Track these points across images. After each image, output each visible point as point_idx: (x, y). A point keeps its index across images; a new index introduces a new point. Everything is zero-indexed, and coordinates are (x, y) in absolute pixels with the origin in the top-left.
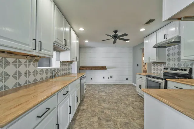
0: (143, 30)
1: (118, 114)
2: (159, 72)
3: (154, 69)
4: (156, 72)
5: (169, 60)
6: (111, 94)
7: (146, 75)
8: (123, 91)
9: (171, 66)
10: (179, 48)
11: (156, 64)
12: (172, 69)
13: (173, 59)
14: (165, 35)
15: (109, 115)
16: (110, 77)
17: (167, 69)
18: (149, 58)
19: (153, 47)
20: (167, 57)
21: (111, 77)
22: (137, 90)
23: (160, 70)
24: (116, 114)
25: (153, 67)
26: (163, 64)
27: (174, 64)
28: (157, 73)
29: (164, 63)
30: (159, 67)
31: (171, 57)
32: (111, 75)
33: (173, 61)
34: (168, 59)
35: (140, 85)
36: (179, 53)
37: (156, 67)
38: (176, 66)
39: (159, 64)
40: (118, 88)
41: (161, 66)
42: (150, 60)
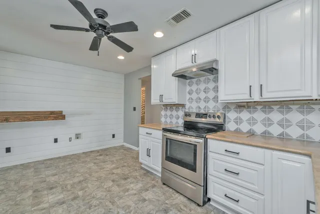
0: (159, 35)
2: (174, 121)
3: (166, 116)
4: (168, 120)
5: (191, 100)
6: (82, 189)
7: (163, 129)
8: (109, 166)
9: (195, 110)
10: (216, 80)
11: (169, 108)
12: (198, 115)
13: (197, 99)
14: (194, 57)
16: (73, 137)
17: (190, 115)
18: (161, 96)
19: (173, 75)
20: (188, 96)
21: (78, 136)
22: (141, 160)
23: (176, 118)
25: (163, 113)
26: (180, 108)
27: (199, 108)
28: (171, 122)
29: (183, 106)
30: (174, 113)
31: (194, 96)
32: (77, 133)
33: (197, 102)
34: (189, 99)
35: (148, 151)
36: (216, 89)
37: (169, 113)
38: (202, 111)
39: (174, 108)
40: (95, 161)
41: (178, 110)
42: (163, 100)
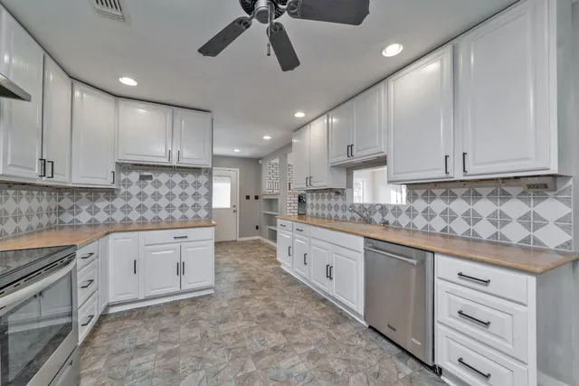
1: (243, 339)
15: (264, 329)
24: (249, 338)
